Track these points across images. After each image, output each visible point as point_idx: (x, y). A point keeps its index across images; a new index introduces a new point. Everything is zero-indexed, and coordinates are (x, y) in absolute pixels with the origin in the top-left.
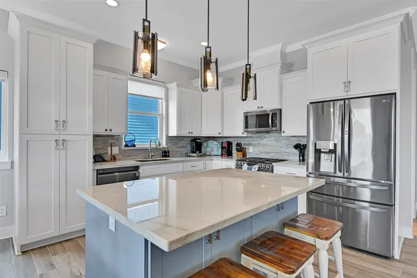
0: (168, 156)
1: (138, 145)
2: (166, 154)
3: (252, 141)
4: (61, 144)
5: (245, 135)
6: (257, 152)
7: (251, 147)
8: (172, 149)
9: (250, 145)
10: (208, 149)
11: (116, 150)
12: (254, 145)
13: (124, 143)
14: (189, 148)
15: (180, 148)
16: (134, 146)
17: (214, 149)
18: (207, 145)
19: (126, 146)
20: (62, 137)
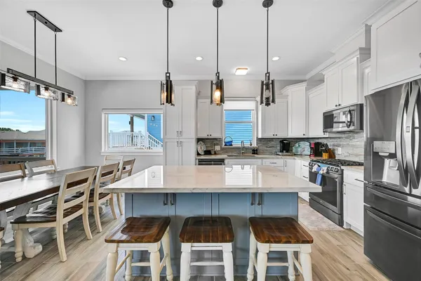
0: (257, 154)
1: (235, 144)
2: (255, 152)
3: (341, 141)
4: (180, 144)
5: (327, 135)
6: (346, 154)
7: (340, 149)
8: (262, 148)
9: (338, 146)
10: (299, 149)
11: (217, 148)
12: (343, 146)
13: (224, 144)
14: (279, 148)
15: (270, 147)
16: (231, 145)
17: (306, 149)
18: (299, 146)
19: (225, 145)
20: (180, 140)
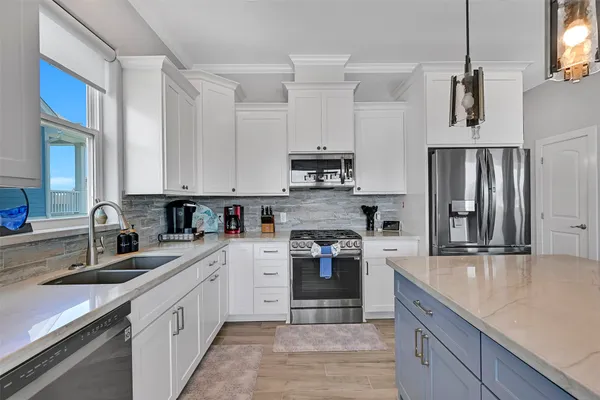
0: (136, 249)
2: (131, 243)
3: (286, 203)
6: (295, 222)
7: (283, 214)
9: (281, 210)
12: (289, 210)
15: (148, 222)
17: (205, 221)
